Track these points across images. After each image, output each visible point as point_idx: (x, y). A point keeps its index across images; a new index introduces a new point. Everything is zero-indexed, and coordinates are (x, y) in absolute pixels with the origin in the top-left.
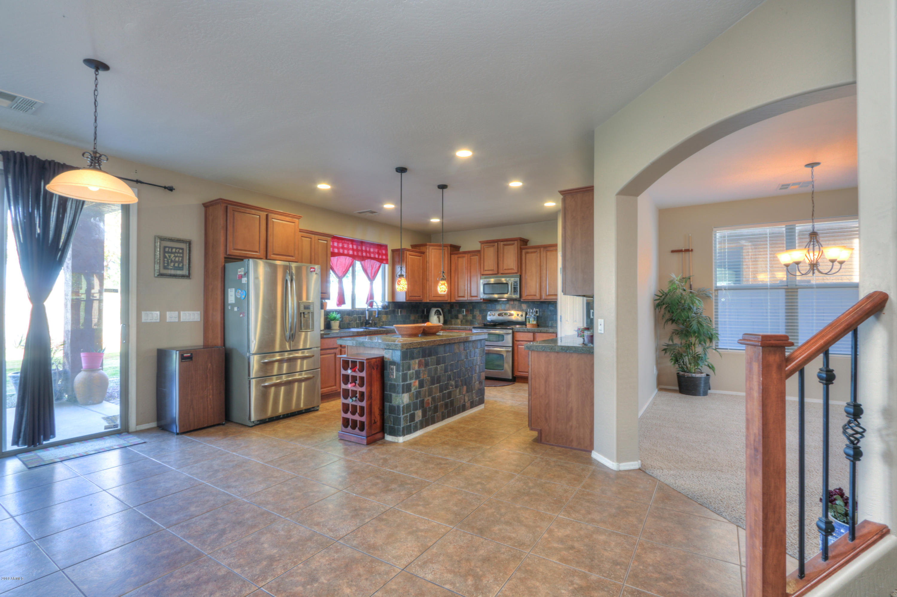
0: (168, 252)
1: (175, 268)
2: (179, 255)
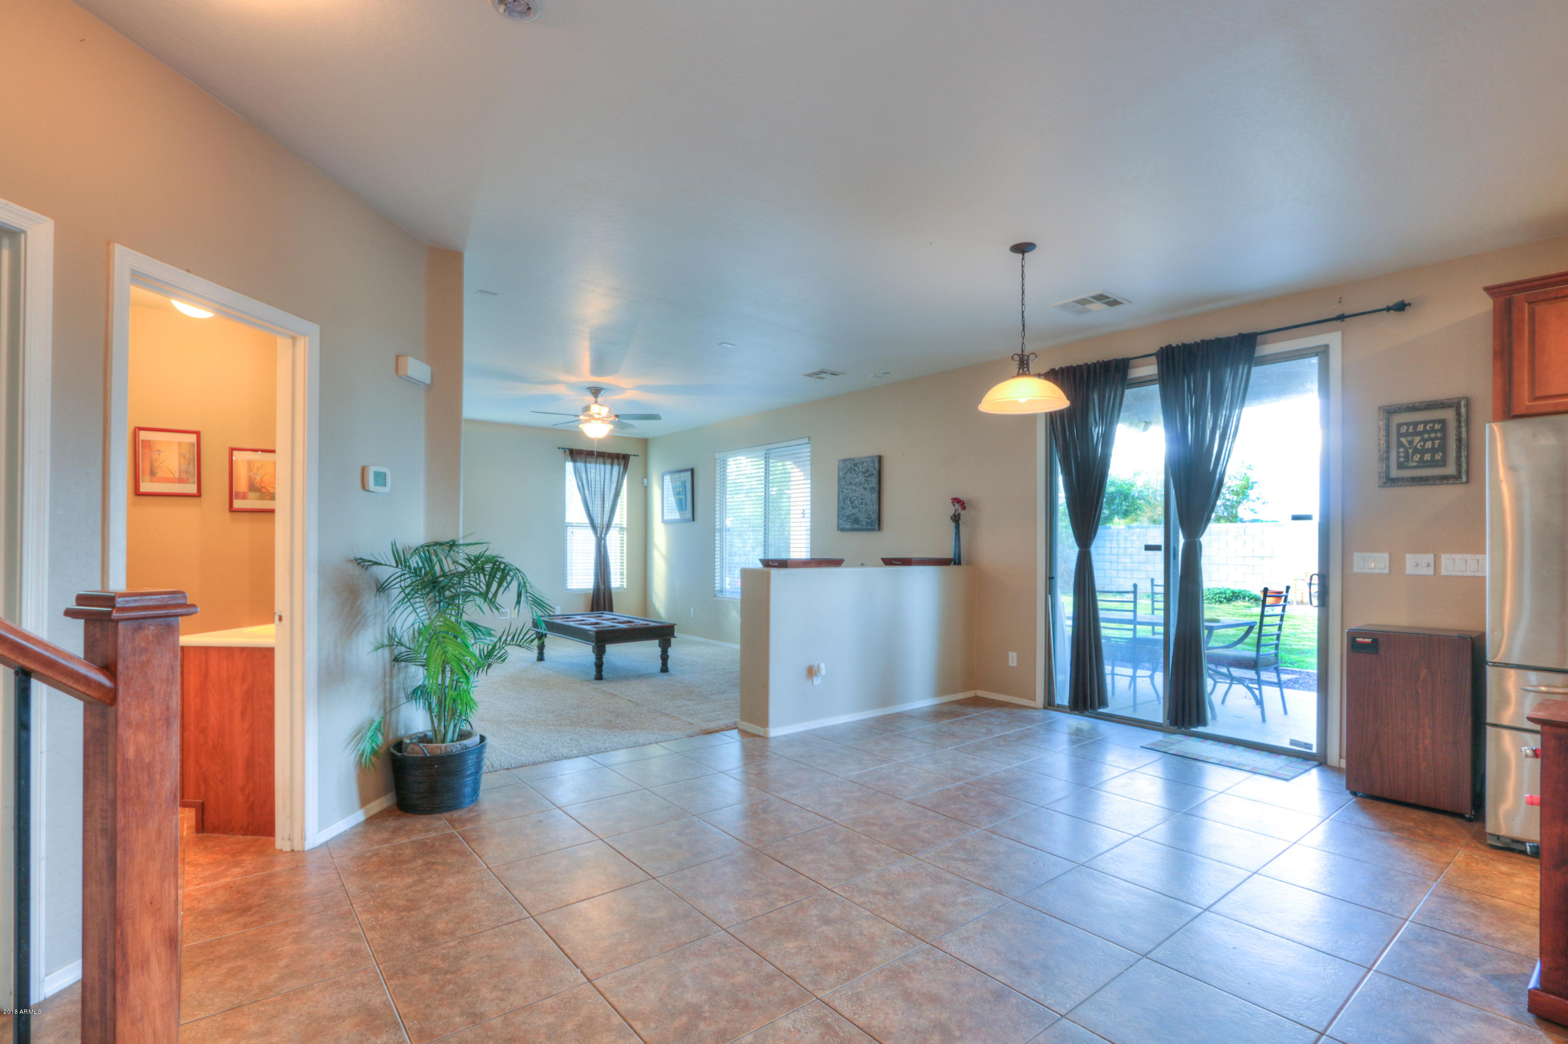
0: (1407, 434)
1: (1422, 464)
2: (1433, 435)
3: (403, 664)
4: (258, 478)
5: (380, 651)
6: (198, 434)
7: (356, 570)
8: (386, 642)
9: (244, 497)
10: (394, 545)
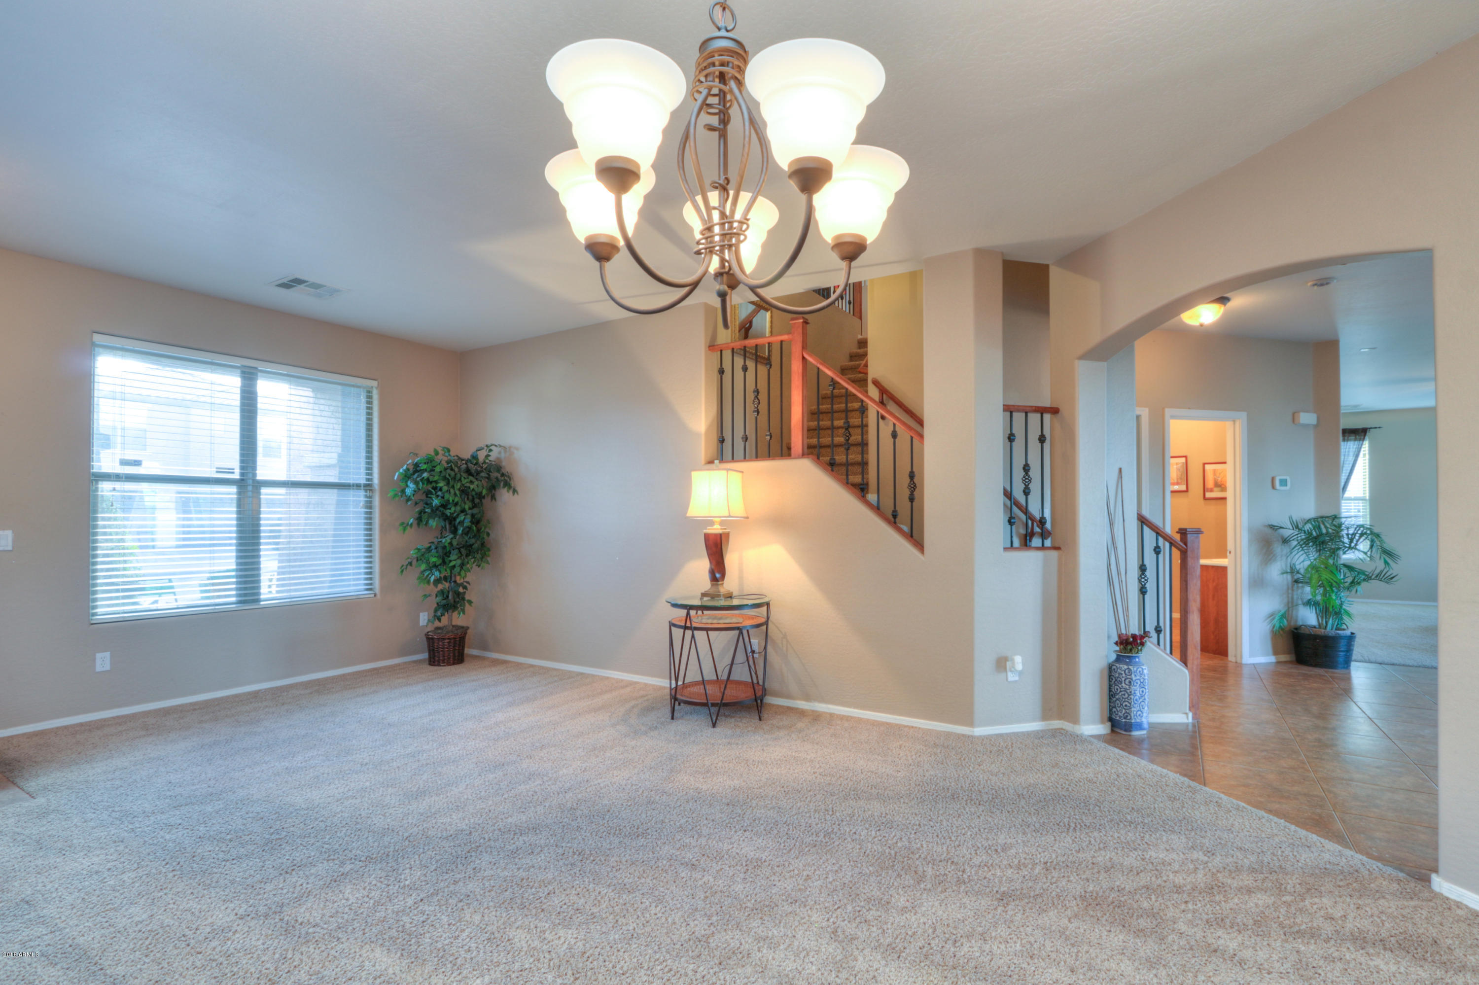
3: (1300, 585)
4: (1219, 479)
5: (1285, 575)
6: (1186, 457)
7: (1269, 531)
8: (1289, 571)
9: (1211, 490)
10: (1291, 518)
